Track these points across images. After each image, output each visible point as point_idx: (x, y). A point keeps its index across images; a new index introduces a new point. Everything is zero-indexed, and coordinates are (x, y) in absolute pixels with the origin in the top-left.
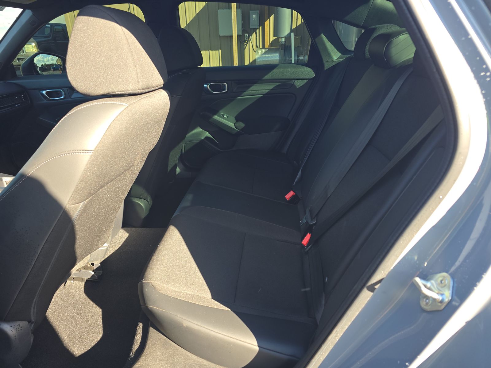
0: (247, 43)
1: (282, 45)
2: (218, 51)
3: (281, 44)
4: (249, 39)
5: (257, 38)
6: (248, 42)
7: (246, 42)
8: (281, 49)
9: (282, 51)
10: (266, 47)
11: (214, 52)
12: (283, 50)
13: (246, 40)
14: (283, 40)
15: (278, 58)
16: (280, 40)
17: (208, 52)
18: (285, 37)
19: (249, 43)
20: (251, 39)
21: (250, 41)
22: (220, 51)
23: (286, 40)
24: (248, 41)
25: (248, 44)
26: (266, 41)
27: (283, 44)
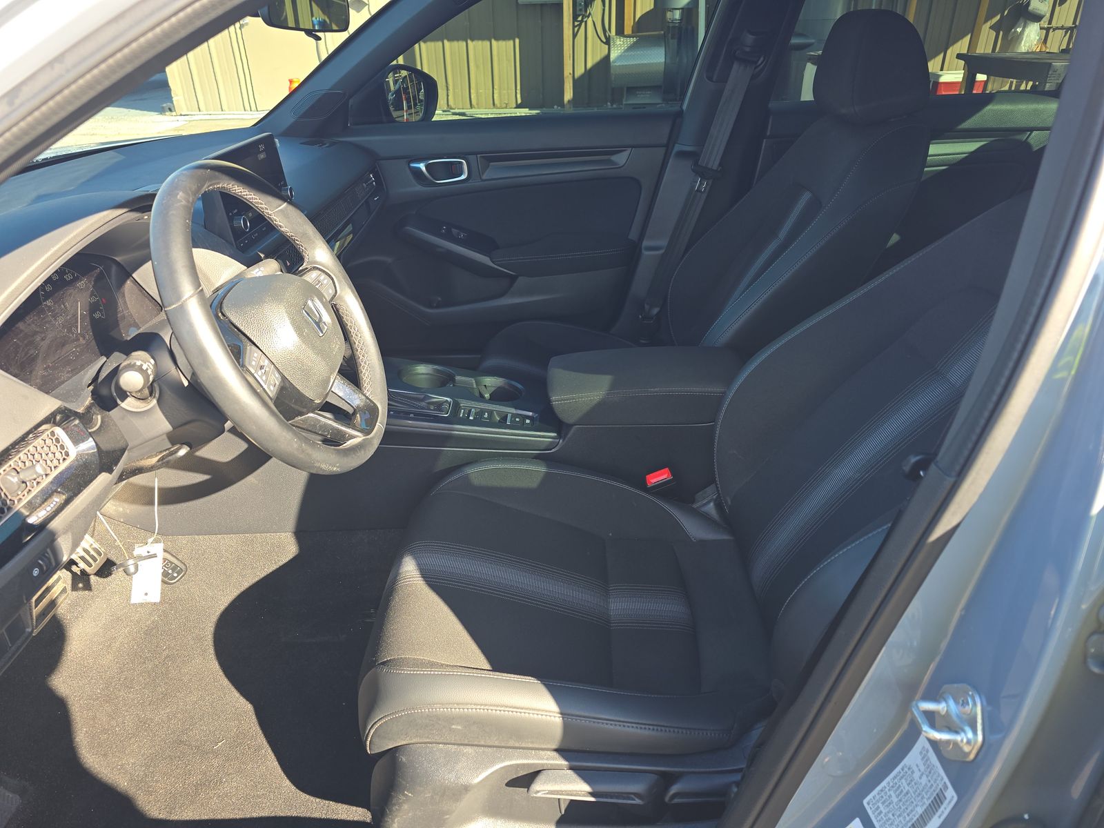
0: (581, 21)
1: (674, 27)
2: (511, 42)
3: (671, 25)
4: (586, 11)
5: (604, 10)
6: (585, 20)
7: (580, 19)
8: (672, 38)
9: (673, 43)
10: (626, 33)
11: (502, 43)
12: (675, 41)
13: (579, 16)
14: (677, 15)
15: (663, 60)
16: (669, 15)
17: (488, 43)
18: (682, 9)
19: (586, 22)
20: (592, 13)
21: (588, 17)
22: (517, 41)
23: (682, 14)
24: (583, 19)
25: (583, 24)
26: (626, 17)
27: (677, 25)
